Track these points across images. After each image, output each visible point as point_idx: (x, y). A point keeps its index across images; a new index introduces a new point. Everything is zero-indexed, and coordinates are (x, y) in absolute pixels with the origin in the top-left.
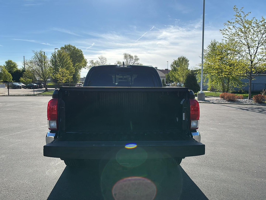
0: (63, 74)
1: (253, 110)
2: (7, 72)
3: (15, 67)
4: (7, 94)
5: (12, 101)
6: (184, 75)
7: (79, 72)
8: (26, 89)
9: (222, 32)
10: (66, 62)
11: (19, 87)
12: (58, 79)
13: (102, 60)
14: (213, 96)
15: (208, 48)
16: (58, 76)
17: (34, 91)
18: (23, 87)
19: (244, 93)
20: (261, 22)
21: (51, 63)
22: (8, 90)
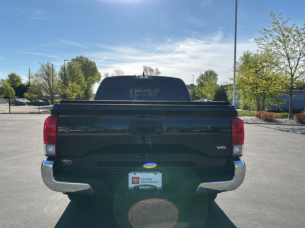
0: (73, 88)
1: (294, 131)
2: (9, 87)
3: (19, 82)
4: (8, 111)
5: (13, 119)
6: (212, 90)
7: (92, 87)
8: (30, 106)
9: (258, 42)
10: (77, 75)
11: (22, 104)
12: (67, 94)
13: (118, 73)
14: (246, 115)
15: (241, 60)
16: (68, 91)
17: (39, 108)
18: (27, 104)
19: (282, 112)
20: (303, 29)
21: (60, 76)
22: (10, 107)
